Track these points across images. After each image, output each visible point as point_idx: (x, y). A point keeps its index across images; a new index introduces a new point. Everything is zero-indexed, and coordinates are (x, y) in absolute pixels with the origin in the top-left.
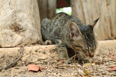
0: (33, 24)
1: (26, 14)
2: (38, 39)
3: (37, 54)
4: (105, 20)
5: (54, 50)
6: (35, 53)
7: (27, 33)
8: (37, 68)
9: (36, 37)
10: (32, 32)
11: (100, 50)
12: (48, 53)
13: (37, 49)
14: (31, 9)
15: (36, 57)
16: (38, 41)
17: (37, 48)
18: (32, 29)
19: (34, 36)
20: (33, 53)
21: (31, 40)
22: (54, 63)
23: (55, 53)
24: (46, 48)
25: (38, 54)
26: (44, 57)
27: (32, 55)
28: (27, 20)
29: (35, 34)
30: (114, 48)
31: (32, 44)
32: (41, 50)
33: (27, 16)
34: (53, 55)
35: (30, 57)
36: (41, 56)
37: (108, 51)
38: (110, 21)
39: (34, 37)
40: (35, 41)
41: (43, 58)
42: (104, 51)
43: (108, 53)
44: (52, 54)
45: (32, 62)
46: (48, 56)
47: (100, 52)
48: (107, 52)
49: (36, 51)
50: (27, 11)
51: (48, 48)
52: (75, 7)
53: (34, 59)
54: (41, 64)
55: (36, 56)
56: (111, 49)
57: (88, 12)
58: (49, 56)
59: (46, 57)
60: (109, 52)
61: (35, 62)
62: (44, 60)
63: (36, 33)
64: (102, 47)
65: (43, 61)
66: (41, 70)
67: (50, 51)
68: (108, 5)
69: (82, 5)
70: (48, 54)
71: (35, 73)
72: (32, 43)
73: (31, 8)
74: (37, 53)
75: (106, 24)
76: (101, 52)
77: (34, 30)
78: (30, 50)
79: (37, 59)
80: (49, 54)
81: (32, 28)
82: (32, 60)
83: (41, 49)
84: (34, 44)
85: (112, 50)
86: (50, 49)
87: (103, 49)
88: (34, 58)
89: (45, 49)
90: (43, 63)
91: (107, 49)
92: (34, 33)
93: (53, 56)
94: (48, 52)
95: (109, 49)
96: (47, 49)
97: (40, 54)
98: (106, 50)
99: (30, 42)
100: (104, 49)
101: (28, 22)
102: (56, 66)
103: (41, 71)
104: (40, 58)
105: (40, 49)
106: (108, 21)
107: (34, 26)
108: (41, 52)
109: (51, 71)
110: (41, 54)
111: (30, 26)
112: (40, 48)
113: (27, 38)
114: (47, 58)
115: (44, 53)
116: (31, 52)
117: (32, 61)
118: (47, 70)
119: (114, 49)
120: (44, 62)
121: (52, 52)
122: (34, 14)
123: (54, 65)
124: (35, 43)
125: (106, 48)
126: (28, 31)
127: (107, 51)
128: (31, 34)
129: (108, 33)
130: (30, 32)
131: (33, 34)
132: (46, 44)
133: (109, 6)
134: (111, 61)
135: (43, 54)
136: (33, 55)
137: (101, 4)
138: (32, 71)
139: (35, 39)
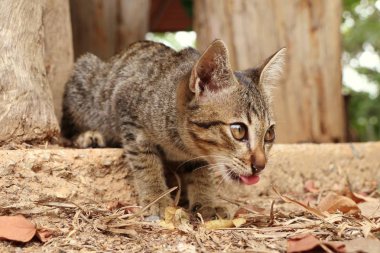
0: (33, 69)
1: (9, 31)
2: (49, 123)
3: (37, 179)
4: (304, 77)
5: (107, 167)
6: (33, 174)
7: (8, 102)
8: (26, 231)
9: (44, 118)
10: (27, 99)
11: (271, 177)
12: (82, 178)
13: (40, 160)
14: (31, 16)
15: (31, 191)
16: (50, 131)
17: (42, 156)
18: (31, 85)
19: (37, 112)
20: (24, 175)
21: (23, 126)
23: (110, 177)
24: (76, 158)
25: (43, 180)
26: (63, 189)
27: (16, 181)
28: (13, 53)
29: (39, 105)
30: (319, 171)
31: (27, 142)
32: (56, 164)
33: (13, 38)
34: (103, 184)
35: (9, 190)
36: (54, 185)
37: (301, 180)
38: (320, 81)
39: (34, 117)
40: (36, 131)
41: (60, 195)
42: (286, 180)
43: (299, 189)
44: (99, 180)
45: (12, 208)
46: (82, 189)
47: (272, 182)
48: (296, 185)
49: (37, 169)
50: (15, 20)
51: (85, 159)
52: (209, 30)
53: (23, 197)
54: (49, 215)
55: (35, 186)
56: (308, 176)
57: (249, 48)
58: (85, 186)
59: (74, 192)
60: (304, 183)
61: (26, 208)
62: (63, 200)
63: (43, 103)
64: (280, 165)
65: (57, 204)
66: (43, 240)
67: (93, 170)
68: (314, 30)
69: (230, 24)
70: (80, 182)
71: (18, 249)
72: (25, 137)
73: (30, 13)
74: (40, 174)
75: (306, 92)
76: (277, 183)
77: (39, 91)
78: (12, 163)
79: (35, 198)
80: (86, 180)
82: (14, 200)
83: (58, 161)
84: (32, 142)
85: (313, 178)
86: (91, 162)
87: (281, 174)
88: (25, 192)
89: (72, 161)
90: (59, 213)
91: (298, 173)
92: (35, 102)
93: (101, 188)
94: (83, 173)
95: (302, 175)
96: (79, 162)
97: (50, 178)
98: (293, 175)
99: (19, 132)
100: (285, 172)
101: (17, 60)
102: (103, 227)
103: (42, 243)
104: (49, 192)
105: (51, 160)
106: (311, 81)
107: (40, 76)
108: (54, 173)
109: (79, 245)
110: (55, 179)
111: (22, 75)
112: (56, 157)
113: (6, 118)
114: (76, 195)
115: (68, 177)
116: (13, 172)
117: (14, 205)
118: (68, 238)
119: (319, 175)
120: (63, 208)
121: (98, 173)
122: (42, 33)
124: (36, 139)
125: (293, 169)
126: (13, 92)
127: (297, 179)
128: (25, 103)
129: (311, 123)
130: (20, 98)
131: (30, 106)
132: (85, 144)
133: (319, 35)
134: (302, 214)
135: (64, 182)
136: (23, 182)
137: (293, 26)
138: (8, 241)
139: (39, 125)
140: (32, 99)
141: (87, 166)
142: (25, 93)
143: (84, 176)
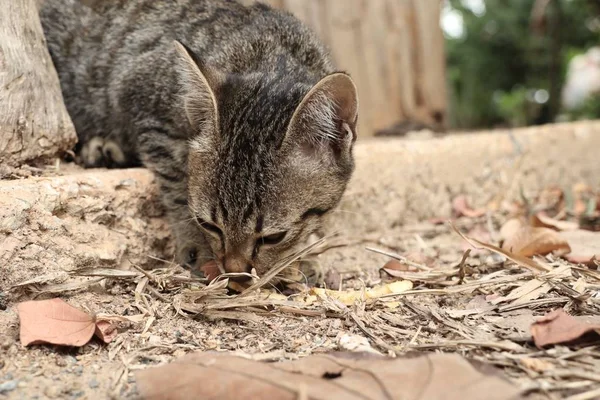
2: (61, 128)
3: (65, 231)
6: (56, 222)
9: (53, 119)
10: (23, 87)
11: (406, 196)
12: (132, 221)
13: (65, 196)
15: (59, 253)
16: (63, 141)
17: (67, 189)
18: (29, 64)
19: (41, 109)
20: (46, 225)
21: (20, 135)
22: (176, 283)
24: (118, 187)
25: (74, 231)
26: (107, 247)
27: (33, 237)
29: (43, 97)
30: (470, 180)
31: (30, 162)
32: (89, 201)
35: (27, 253)
36: (93, 238)
37: (447, 197)
39: (38, 119)
40: (43, 142)
41: (104, 255)
43: (445, 211)
44: (156, 223)
45: (34, 285)
46: (134, 241)
49: (60, 211)
51: (133, 189)
53: (49, 263)
54: (91, 289)
55: (64, 242)
56: (456, 189)
58: (139, 235)
59: (124, 247)
60: (452, 201)
61: (56, 282)
62: (110, 263)
63: (49, 94)
66: (105, 340)
67: (145, 206)
70: (130, 228)
71: (69, 359)
72: (25, 155)
74: (67, 220)
76: (414, 203)
77: (41, 72)
79: (68, 263)
80: (137, 225)
81: (28, 61)
82: (36, 269)
83: (89, 194)
84: (37, 162)
85: (463, 192)
86: (142, 191)
87: (420, 190)
88: (51, 254)
89: (112, 191)
90: (108, 287)
91: (443, 186)
92: (37, 92)
93: (161, 236)
94: (132, 211)
95: (448, 189)
96: (123, 195)
97: (83, 227)
98: (436, 190)
99: (15, 147)
100: (425, 186)
104: (89, 252)
105: (82, 194)
108: (89, 217)
110: (91, 228)
111: (12, 44)
112: (85, 188)
114: (127, 252)
115: (110, 222)
116: (28, 222)
117: (37, 279)
118: (145, 333)
119: (470, 186)
120: (116, 278)
123: (178, 302)
124: (43, 156)
127: (442, 195)
128: (20, 96)
129: (400, 90)
130: (13, 87)
131: (30, 99)
132: (91, 159)
135: (104, 230)
136: (45, 237)
138: (49, 346)
139: (47, 132)
140: (31, 88)
141: (136, 201)
142: (19, 77)
143: (134, 217)
